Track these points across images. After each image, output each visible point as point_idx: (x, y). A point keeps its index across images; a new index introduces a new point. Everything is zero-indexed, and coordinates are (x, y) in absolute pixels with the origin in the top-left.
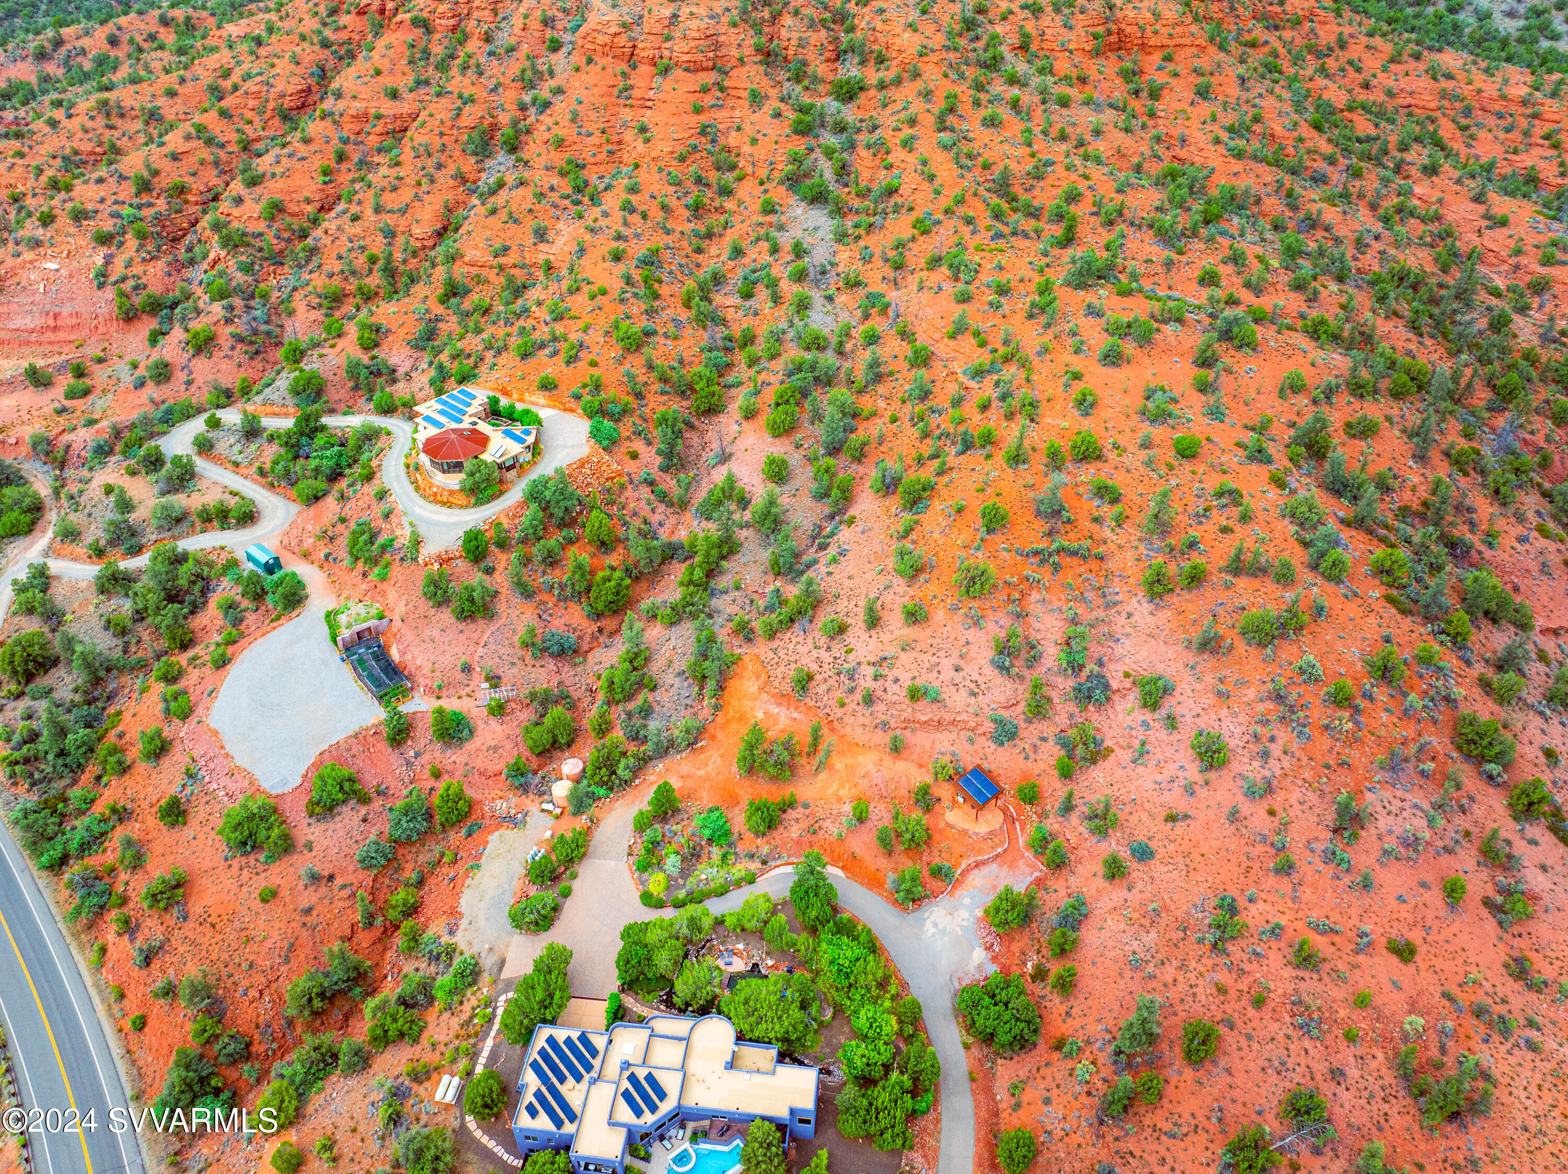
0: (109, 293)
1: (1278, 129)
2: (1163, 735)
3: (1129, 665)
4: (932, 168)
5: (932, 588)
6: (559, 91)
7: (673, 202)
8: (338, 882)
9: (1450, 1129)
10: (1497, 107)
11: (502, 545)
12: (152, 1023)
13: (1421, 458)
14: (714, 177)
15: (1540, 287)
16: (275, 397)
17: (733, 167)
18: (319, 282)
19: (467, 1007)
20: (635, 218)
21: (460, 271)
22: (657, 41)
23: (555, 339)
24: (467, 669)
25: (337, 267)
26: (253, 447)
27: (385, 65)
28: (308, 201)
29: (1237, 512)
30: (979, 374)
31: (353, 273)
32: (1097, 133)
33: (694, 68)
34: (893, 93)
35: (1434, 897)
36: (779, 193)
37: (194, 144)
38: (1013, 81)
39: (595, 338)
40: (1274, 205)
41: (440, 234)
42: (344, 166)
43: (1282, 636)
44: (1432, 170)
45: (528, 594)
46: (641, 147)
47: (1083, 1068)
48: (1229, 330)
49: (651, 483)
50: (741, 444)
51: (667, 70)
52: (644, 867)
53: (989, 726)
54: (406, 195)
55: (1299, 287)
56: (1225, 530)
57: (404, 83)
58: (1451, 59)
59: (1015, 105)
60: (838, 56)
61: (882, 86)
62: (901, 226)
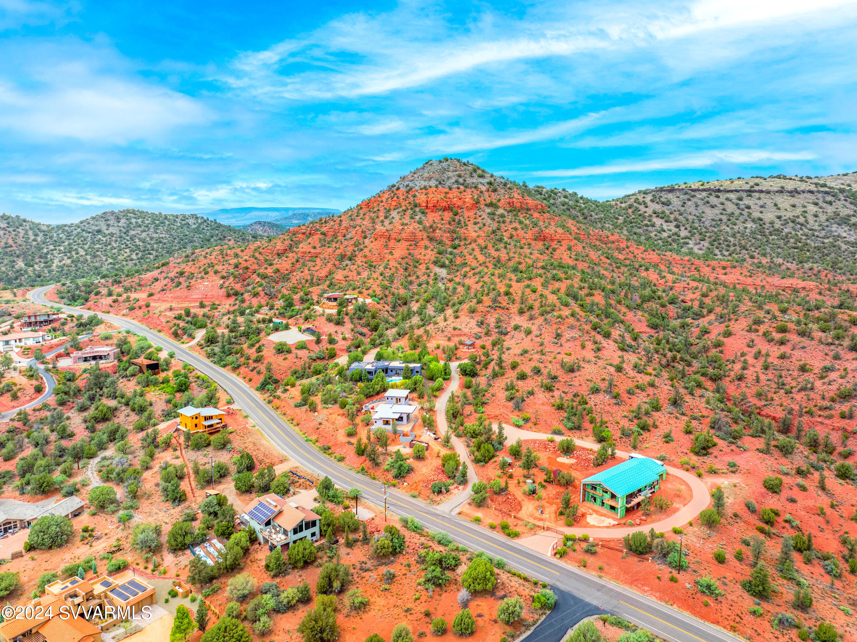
0: (223, 290)
1: (594, 258)
2: (518, 333)
3: (513, 326)
4: (477, 258)
5: (461, 313)
8: (302, 359)
9: (571, 374)
10: (680, 262)
11: (347, 315)
12: (254, 379)
14: (412, 264)
16: (278, 303)
18: (290, 285)
19: (336, 369)
20: (388, 270)
21: (334, 281)
23: (363, 286)
24: (336, 332)
25: (296, 282)
26: (272, 311)
27: (312, 243)
28: (287, 270)
29: (544, 299)
30: (482, 287)
31: (301, 283)
32: (531, 254)
33: (407, 240)
35: (578, 347)
36: (431, 266)
37: (251, 259)
38: (506, 243)
39: (375, 287)
41: (327, 276)
42: (298, 263)
43: (549, 313)
44: (647, 270)
45: (353, 323)
46: (390, 257)
47: (487, 376)
49: (387, 312)
50: (414, 306)
53: (474, 336)
54: (317, 268)
56: (541, 302)
57: (318, 246)
59: (506, 247)
60: (453, 239)
62: (467, 269)
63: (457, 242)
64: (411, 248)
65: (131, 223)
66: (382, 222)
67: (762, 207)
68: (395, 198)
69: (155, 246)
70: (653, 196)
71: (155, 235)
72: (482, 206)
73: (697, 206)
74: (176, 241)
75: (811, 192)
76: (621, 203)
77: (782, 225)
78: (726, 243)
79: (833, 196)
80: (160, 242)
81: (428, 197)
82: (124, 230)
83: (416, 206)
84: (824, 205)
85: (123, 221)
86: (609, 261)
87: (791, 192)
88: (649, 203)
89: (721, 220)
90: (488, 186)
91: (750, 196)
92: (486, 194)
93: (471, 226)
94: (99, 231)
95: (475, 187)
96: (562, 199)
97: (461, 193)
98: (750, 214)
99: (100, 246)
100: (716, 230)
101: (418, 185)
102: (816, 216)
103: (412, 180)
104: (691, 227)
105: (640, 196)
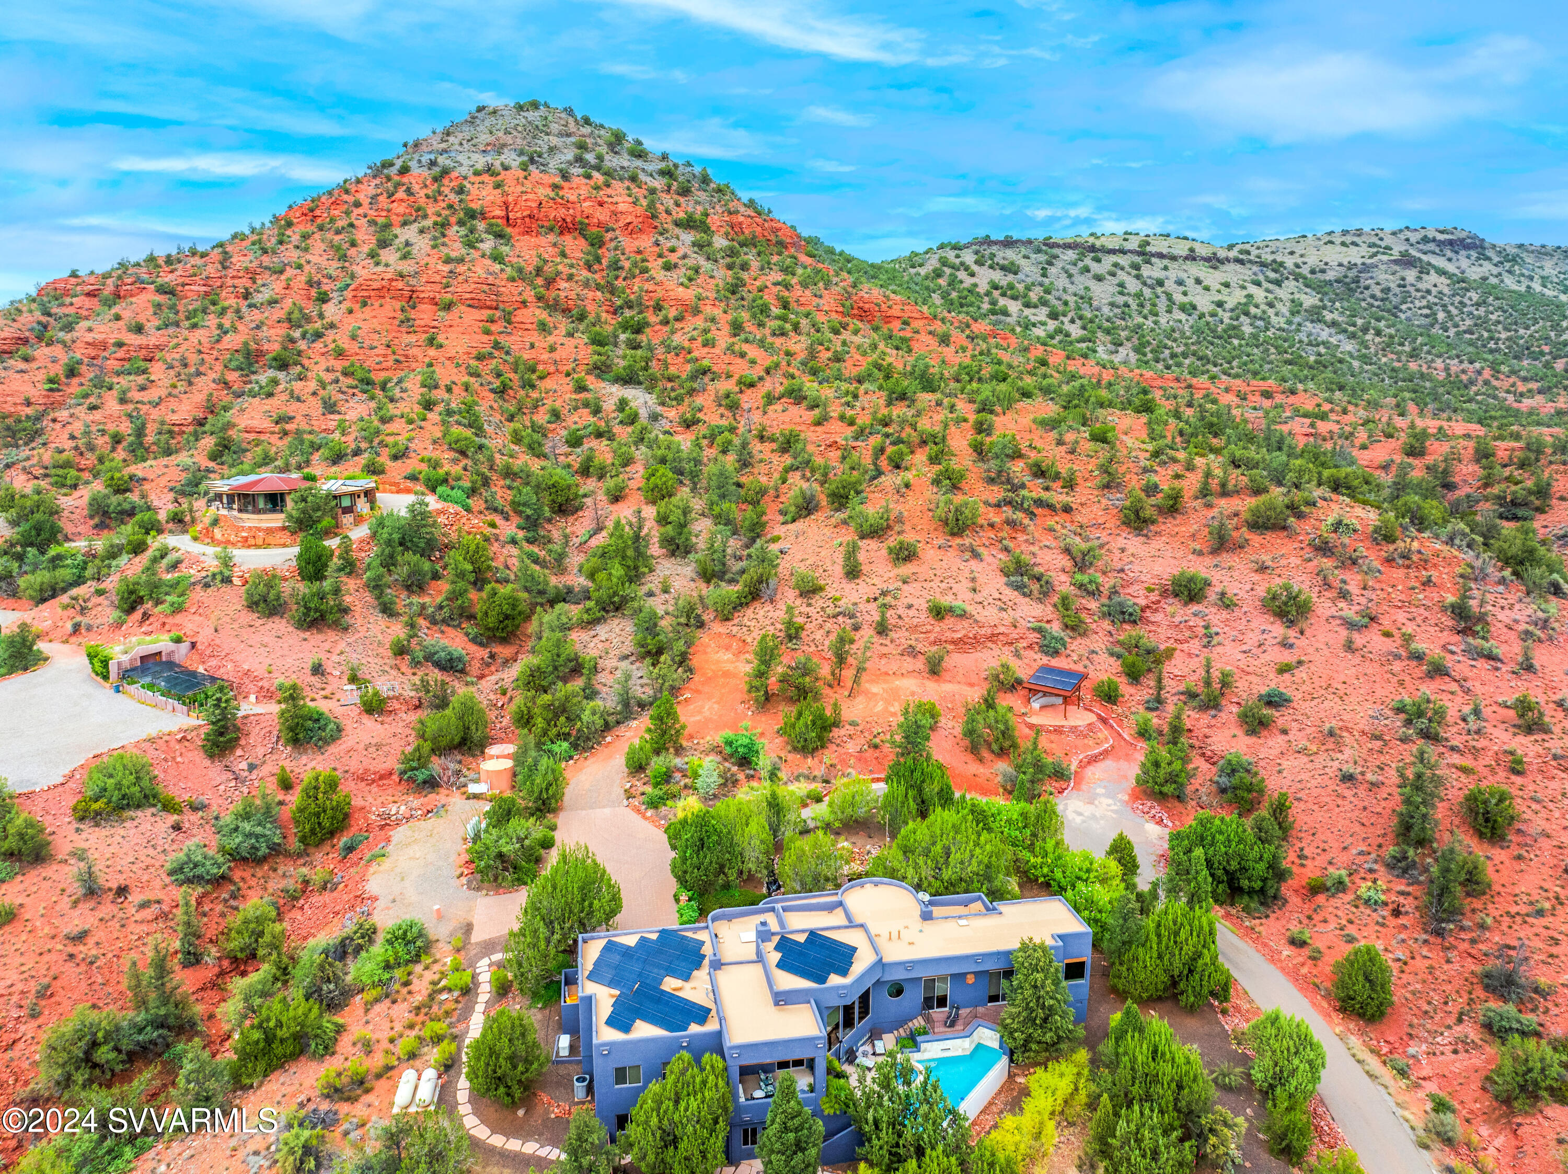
3: (1146, 582)
5: (911, 535)
7: (476, 386)
8: (135, 898)
11: (348, 571)
14: (513, 375)
17: (533, 370)
21: (234, 436)
22: (435, 287)
23: (373, 447)
24: (317, 670)
33: (476, 305)
34: (678, 324)
36: (590, 381)
39: (423, 447)
45: (389, 612)
49: (518, 546)
51: (449, 306)
52: (657, 802)
53: (1033, 637)
57: (152, 323)
61: (666, 322)
63: (634, 315)
64: (496, 328)
66: (373, 255)
67: (1179, 284)
72: (668, 227)
73: (1070, 276)
75: (1239, 262)
81: (504, 195)
83: (472, 216)
90: (662, 180)
92: (667, 199)
93: (660, 274)
95: (633, 179)
97: (597, 188)
101: (466, 162)
102: (1271, 305)
103: (445, 151)
104: (1081, 318)
105: (951, 255)
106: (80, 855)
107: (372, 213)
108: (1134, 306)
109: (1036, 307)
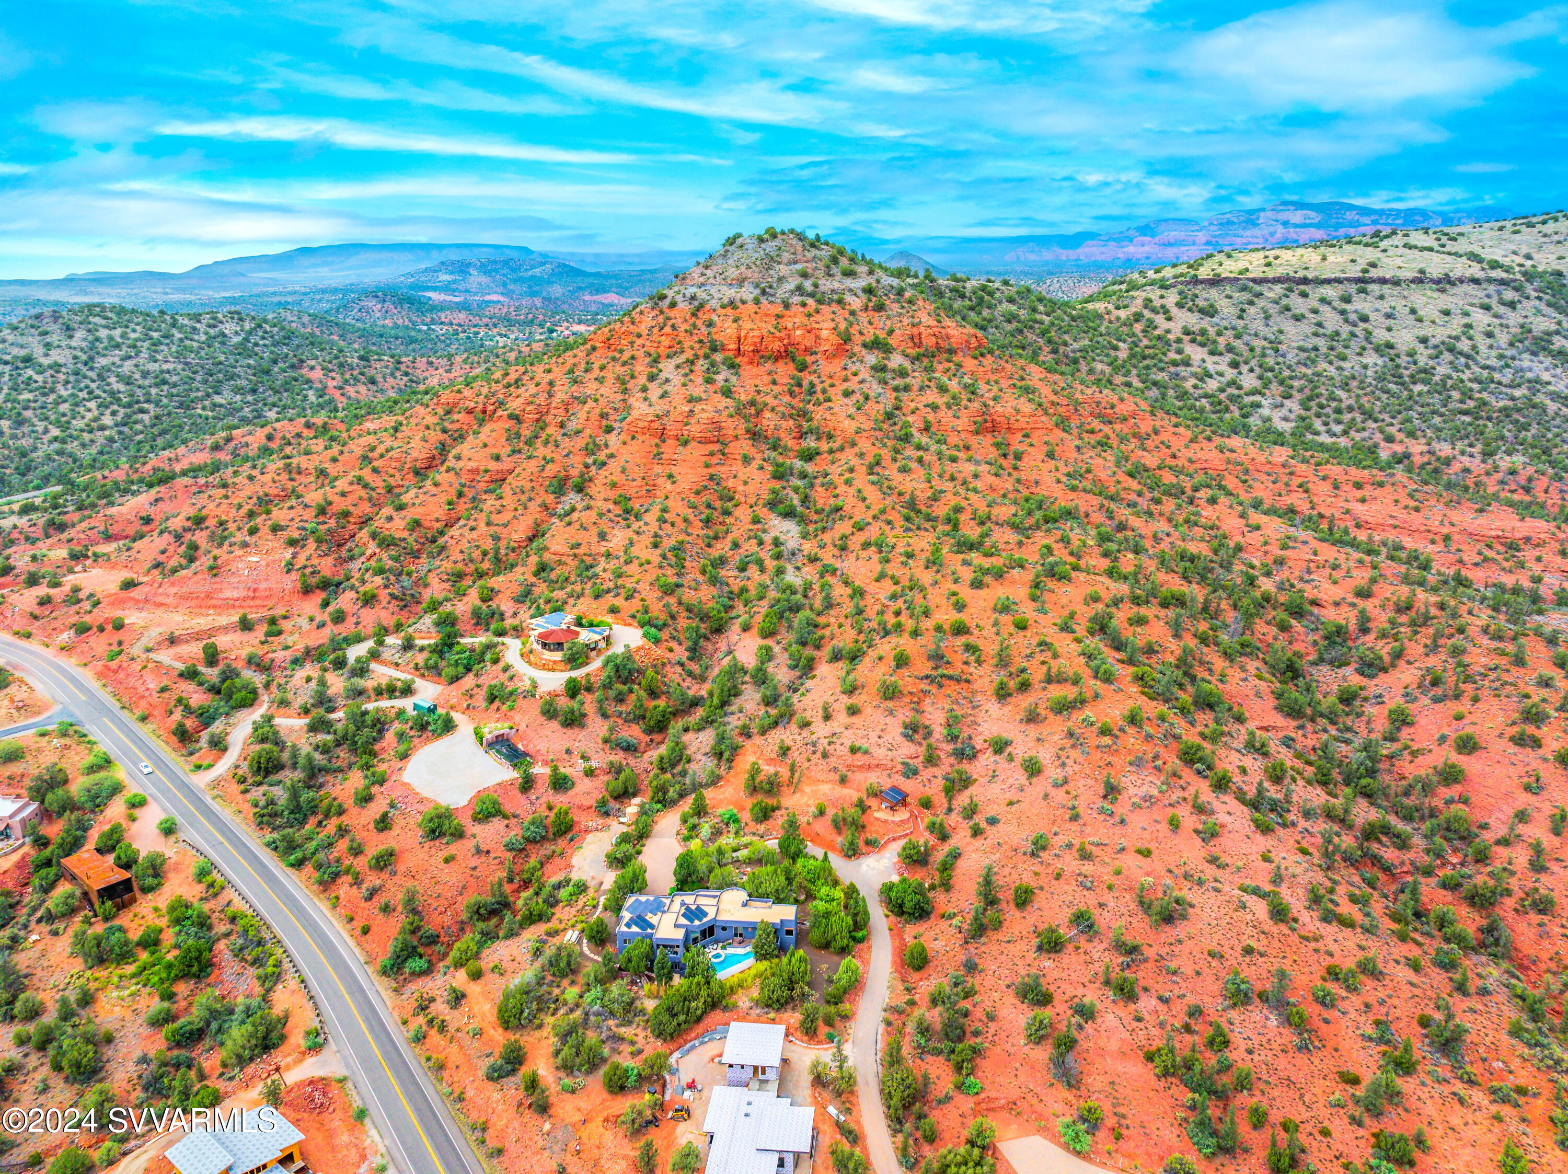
0: (294, 576)
1: (1103, 476)
2: (1006, 765)
3: (987, 735)
4: (865, 494)
5: (864, 697)
6: (612, 456)
7: (692, 517)
8: (492, 855)
9: (1167, 928)
10: (1267, 468)
11: (589, 689)
12: (374, 929)
13: (1177, 636)
14: (718, 504)
15: (1280, 562)
16: (423, 628)
17: (731, 499)
18: (447, 566)
19: (581, 903)
20: (667, 526)
21: (547, 556)
22: (679, 426)
23: (617, 587)
24: (568, 752)
25: (460, 557)
26: (409, 655)
27: (490, 441)
28: (438, 520)
29: (1049, 654)
30: (894, 597)
31: (471, 561)
32: (976, 476)
33: (705, 441)
34: (838, 455)
35: (1164, 827)
36: (762, 512)
37: (355, 487)
38: (919, 447)
39: (644, 587)
40: (1098, 517)
41: (531, 539)
42: (462, 501)
43: (1073, 708)
44: (1213, 501)
45: (605, 716)
46: (669, 486)
47: (956, 922)
48: (1052, 569)
49: (682, 665)
50: (741, 644)
51: (686, 443)
52: (687, 839)
53: (899, 767)
54: (506, 516)
55: (1106, 555)
56: (1043, 663)
57: (505, 451)
58: (1236, 442)
59: (920, 461)
60: (802, 435)
61: (831, 452)
62: (844, 527)
63: (810, 443)
64: (715, 460)
65: (97, 339)
66: (644, 389)
67: (1389, 316)
68: (668, 329)
69: (154, 391)
70: (1181, 293)
71: (152, 367)
72: (857, 349)
73: (1267, 318)
74: (199, 378)
75: (1476, 281)
76: (1118, 308)
77: (1431, 357)
78: (1334, 404)
79: (1516, 289)
80: (164, 382)
81: (739, 329)
82: (84, 357)
83: (714, 349)
84: (1502, 310)
85: (80, 334)
86: (1134, 484)
87: (1438, 282)
88: (1174, 311)
89: (1316, 349)
90: (864, 297)
91: (1363, 291)
92: (863, 318)
93: (839, 402)
94: (28, 360)
95: (840, 302)
96: (1006, 307)
97: (809, 315)
98: (1369, 333)
99: (30, 396)
100: (1309, 372)
101: (717, 295)
102: (1490, 335)
103: (703, 285)
104: (1261, 366)
105: (1154, 294)
106: (474, 836)
107: (648, 343)
108: (1324, 350)
109: (1221, 354)
